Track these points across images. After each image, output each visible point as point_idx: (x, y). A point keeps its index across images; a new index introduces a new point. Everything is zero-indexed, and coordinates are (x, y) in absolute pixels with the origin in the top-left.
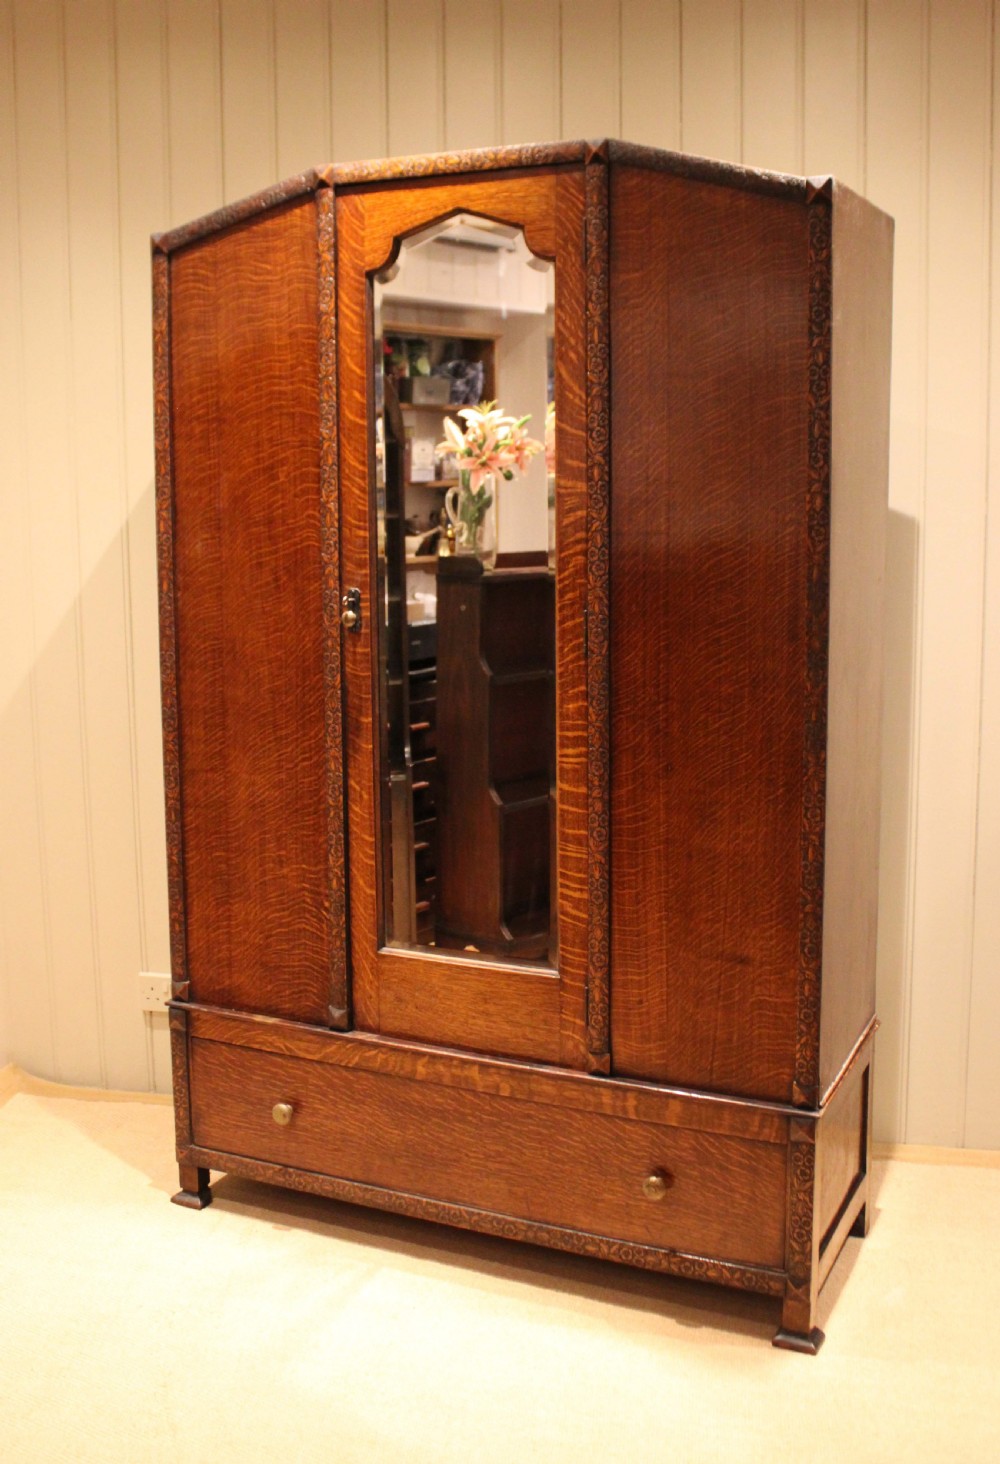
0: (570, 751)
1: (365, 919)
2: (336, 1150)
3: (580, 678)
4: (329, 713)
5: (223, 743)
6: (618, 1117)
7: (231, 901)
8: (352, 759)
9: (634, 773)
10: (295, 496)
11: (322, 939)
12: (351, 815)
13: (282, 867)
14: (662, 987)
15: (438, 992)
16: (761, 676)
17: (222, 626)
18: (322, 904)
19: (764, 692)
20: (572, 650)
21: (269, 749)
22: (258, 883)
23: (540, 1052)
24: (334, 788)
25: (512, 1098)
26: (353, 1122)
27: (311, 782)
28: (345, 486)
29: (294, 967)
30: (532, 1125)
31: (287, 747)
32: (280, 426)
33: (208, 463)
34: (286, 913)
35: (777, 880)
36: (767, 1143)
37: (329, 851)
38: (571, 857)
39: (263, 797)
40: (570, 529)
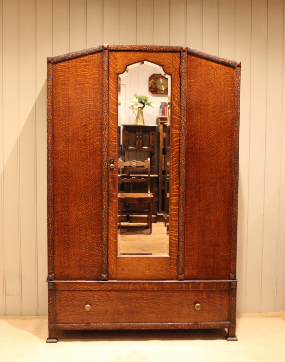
0: (174, 198)
1: (113, 248)
2: (103, 315)
3: (177, 179)
4: (104, 192)
5: (68, 203)
6: (187, 291)
7: (69, 248)
8: (110, 204)
9: (191, 202)
10: (94, 133)
11: (99, 256)
12: (109, 220)
13: (86, 237)
14: (197, 255)
15: (135, 265)
16: (223, 176)
17: (68, 169)
18: (99, 246)
19: (223, 180)
20: (175, 172)
21: (83, 203)
22: (78, 242)
23: (164, 277)
24: (105, 213)
25: (158, 291)
26: (109, 306)
27: (96, 212)
28: (110, 130)
29: (89, 265)
30: (163, 297)
31: (89, 203)
32: (89, 114)
33: (65, 123)
34: (88, 249)
35: (226, 225)
36: (225, 290)
37: (103, 230)
38: (174, 225)
39: (81, 217)
40: (175, 142)
